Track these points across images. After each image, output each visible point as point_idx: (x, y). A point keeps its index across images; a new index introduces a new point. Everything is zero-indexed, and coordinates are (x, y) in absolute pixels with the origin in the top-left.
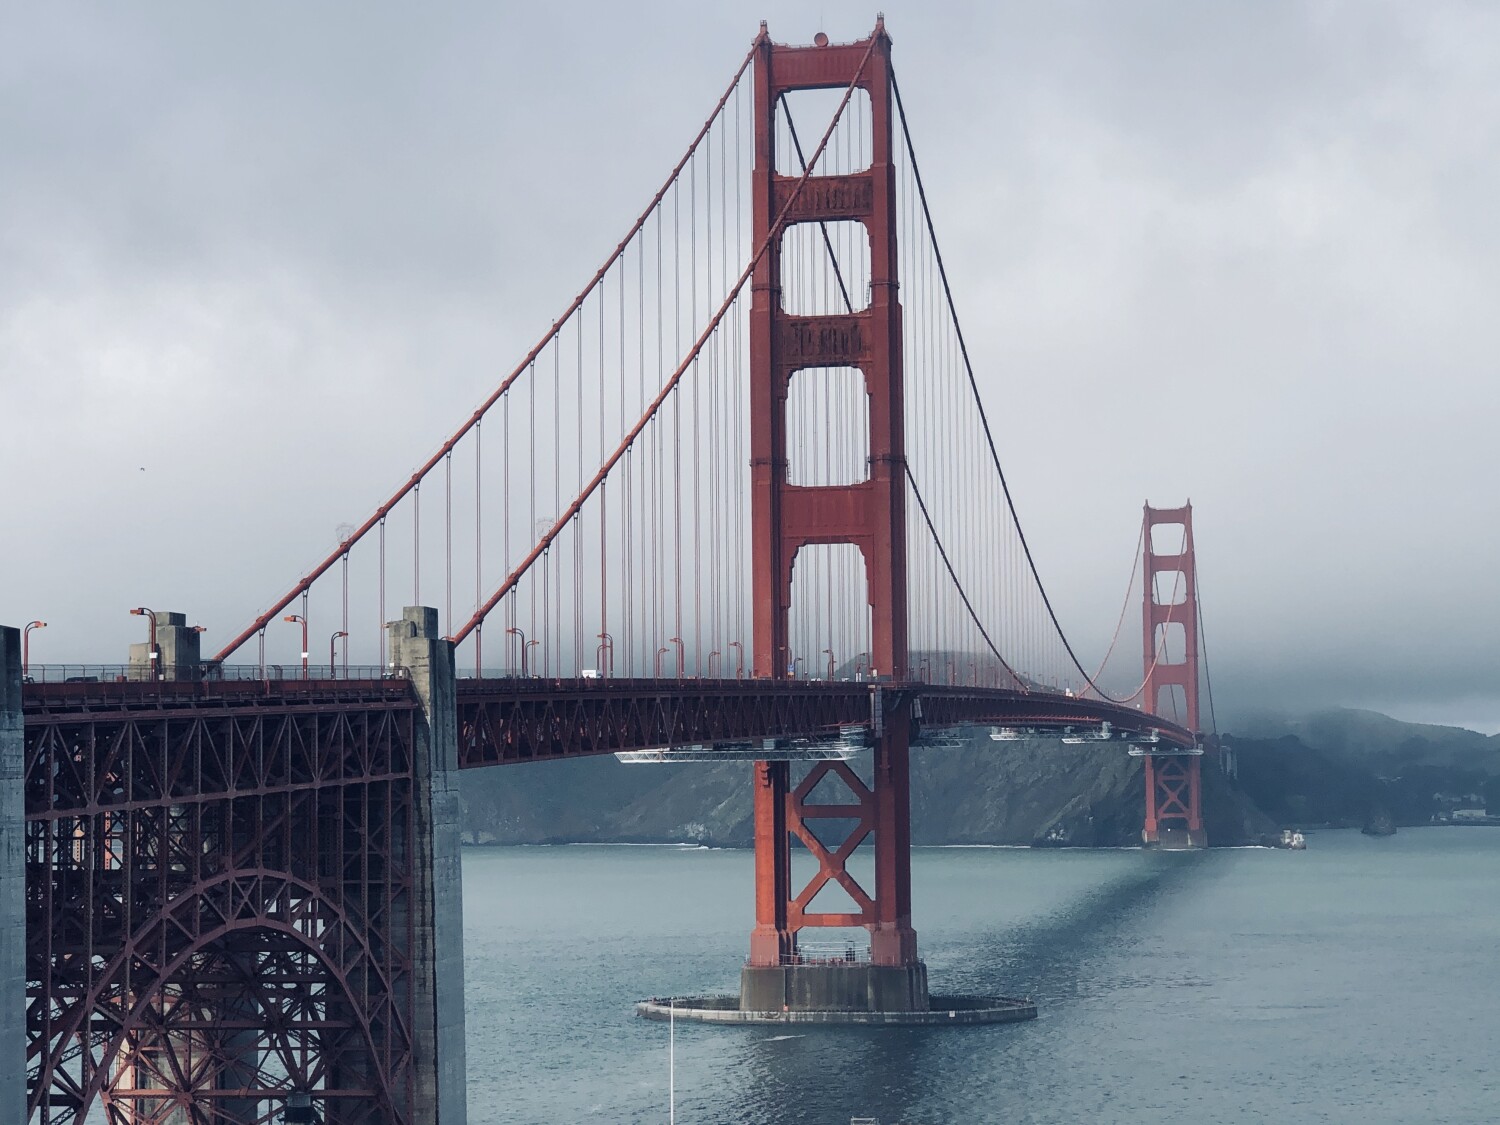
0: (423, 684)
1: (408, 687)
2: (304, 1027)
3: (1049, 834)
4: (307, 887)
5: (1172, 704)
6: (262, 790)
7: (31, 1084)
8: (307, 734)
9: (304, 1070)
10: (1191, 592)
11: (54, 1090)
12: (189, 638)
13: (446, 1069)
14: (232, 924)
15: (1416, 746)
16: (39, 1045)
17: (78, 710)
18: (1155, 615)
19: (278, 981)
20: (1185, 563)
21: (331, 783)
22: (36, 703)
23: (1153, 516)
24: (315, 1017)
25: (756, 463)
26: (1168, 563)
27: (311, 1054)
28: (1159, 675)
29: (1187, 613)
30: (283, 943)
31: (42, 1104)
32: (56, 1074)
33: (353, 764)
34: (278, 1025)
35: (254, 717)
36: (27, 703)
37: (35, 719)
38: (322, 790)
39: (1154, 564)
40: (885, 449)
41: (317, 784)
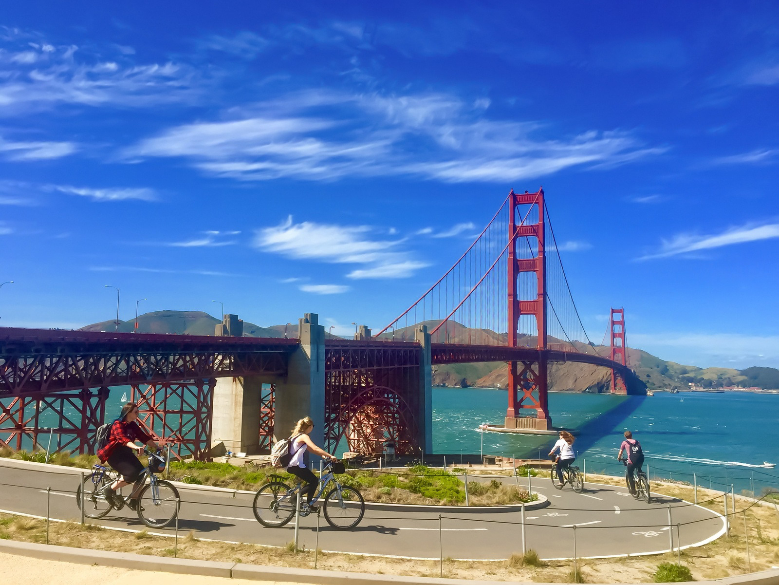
0: (423, 344)
1: (419, 344)
2: (393, 425)
3: (586, 389)
4: (394, 391)
5: (618, 358)
6: (382, 367)
7: (325, 434)
8: (394, 354)
9: (393, 436)
10: (624, 330)
11: (331, 436)
12: (368, 332)
13: (427, 437)
14: (375, 399)
15: (685, 372)
16: (328, 425)
17: (338, 346)
18: (614, 336)
19: (387, 413)
20: (622, 323)
21: (399, 367)
22: (328, 344)
23: (613, 311)
24: (396, 422)
25: (509, 295)
26: (618, 323)
27: (395, 432)
28: (615, 351)
29: (623, 336)
30: (388, 405)
31: (329, 439)
32: (332, 432)
33: (405, 363)
34: (388, 424)
35: (381, 350)
36: (326, 344)
37: (328, 348)
38: (398, 368)
39: (613, 323)
40: (542, 292)
41: (396, 366)
